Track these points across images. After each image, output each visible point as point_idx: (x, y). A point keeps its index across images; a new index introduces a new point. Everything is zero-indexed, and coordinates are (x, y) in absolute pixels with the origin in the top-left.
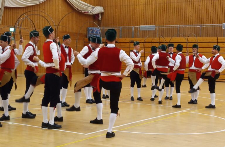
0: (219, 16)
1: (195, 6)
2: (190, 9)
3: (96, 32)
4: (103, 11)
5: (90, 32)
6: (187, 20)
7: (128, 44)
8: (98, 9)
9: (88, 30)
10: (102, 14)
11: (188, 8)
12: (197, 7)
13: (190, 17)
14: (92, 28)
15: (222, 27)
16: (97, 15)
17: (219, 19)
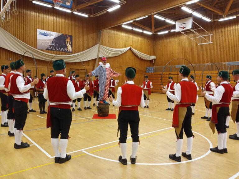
0: (224, 58)
1: (208, 52)
2: (206, 55)
3: (151, 69)
4: (155, 58)
5: (148, 69)
6: (204, 61)
7: (168, 75)
8: (153, 57)
9: (147, 69)
10: (155, 60)
11: (204, 54)
12: (210, 53)
13: (205, 59)
14: (149, 67)
15: (226, 64)
16: (152, 60)
17: (224, 59)
